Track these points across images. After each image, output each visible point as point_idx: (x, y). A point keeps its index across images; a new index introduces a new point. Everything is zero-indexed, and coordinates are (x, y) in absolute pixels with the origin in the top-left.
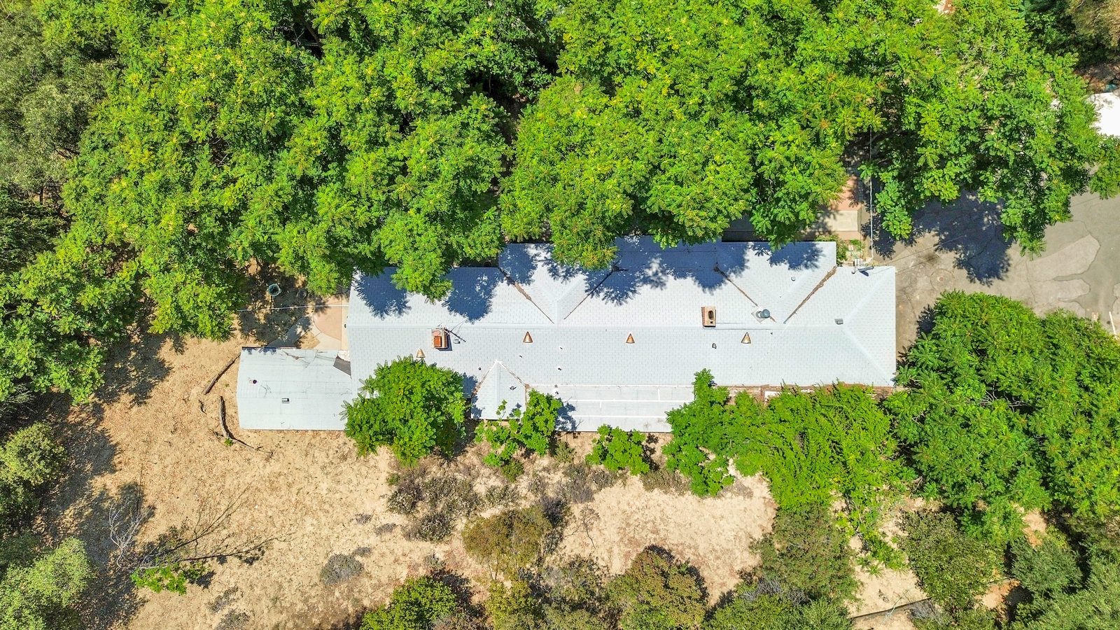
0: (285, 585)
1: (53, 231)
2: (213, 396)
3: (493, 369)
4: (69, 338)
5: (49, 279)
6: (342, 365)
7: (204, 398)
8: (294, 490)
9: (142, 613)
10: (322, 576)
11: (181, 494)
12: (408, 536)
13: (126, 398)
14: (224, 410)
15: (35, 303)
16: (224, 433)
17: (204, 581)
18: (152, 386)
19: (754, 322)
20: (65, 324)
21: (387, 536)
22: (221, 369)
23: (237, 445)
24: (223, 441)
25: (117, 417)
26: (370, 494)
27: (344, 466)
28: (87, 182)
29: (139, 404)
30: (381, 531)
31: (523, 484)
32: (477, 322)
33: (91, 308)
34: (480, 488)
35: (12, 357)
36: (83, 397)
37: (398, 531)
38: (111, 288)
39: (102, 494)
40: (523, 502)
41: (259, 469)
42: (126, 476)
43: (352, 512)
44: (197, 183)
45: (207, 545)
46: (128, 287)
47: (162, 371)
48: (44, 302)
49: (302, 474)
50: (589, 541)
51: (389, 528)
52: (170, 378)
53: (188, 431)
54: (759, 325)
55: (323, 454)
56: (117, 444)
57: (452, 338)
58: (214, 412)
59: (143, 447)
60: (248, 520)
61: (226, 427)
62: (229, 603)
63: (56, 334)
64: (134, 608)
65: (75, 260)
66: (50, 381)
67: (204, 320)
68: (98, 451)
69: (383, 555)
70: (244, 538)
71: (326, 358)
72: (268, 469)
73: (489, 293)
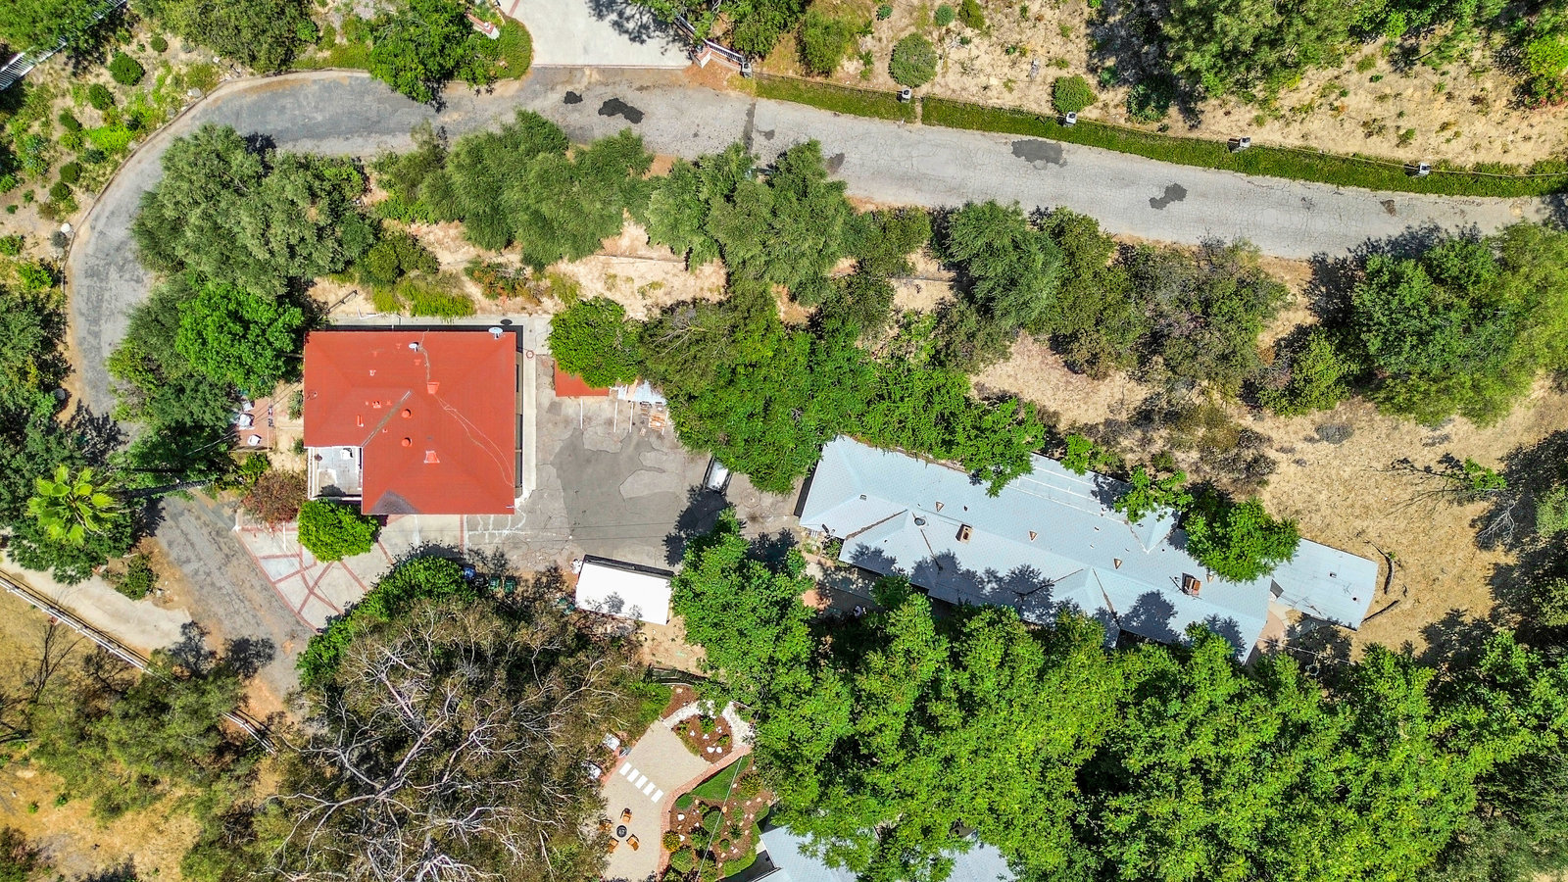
0: (1383, 436)
1: (1491, 778)
2: (1392, 596)
3: (1152, 547)
4: (1503, 687)
5: (1505, 740)
6: (1277, 590)
7: (1401, 597)
8: (1349, 501)
9: (1504, 452)
10: (1351, 434)
11: (1447, 529)
12: (1269, 439)
13: (1467, 619)
14: (1387, 583)
15: (1522, 724)
16: (1393, 564)
17: (1448, 459)
18: (1443, 622)
19: (930, 519)
20: (1503, 699)
21: (1285, 445)
22: (1378, 618)
23: (1385, 551)
24: (1396, 559)
25: (1481, 607)
26: (1286, 479)
27: (1300, 506)
28: (1452, 807)
29: (1457, 611)
30: (1291, 450)
31: (1157, 447)
32: (1155, 591)
33: (1477, 706)
34: (1195, 455)
35: (1553, 686)
36: (1504, 634)
37: (1276, 446)
38: (1457, 717)
39: (1510, 550)
40: (1164, 435)
41: (1373, 527)
42: (1486, 557)
43: (1307, 470)
44: (1367, 777)
45: (1437, 483)
46: (1442, 712)
47: (1430, 633)
48: (1514, 722)
49: (1338, 511)
50: (1125, 392)
51: (1282, 450)
52: (1423, 624)
53: (1424, 576)
54: (926, 514)
55: (1313, 521)
56: (1488, 584)
57: (1180, 585)
58: (1396, 583)
59: (1466, 576)
60: (1397, 492)
61: (1390, 568)
62: (1433, 437)
63: (1512, 693)
64: (1510, 457)
65: (1480, 748)
66: (1527, 657)
67: (1388, 666)
68: (1504, 584)
69: (1296, 433)
70: (1404, 480)
71: (1288, 599)
72: (1365, 524)
73: (1135, 610)
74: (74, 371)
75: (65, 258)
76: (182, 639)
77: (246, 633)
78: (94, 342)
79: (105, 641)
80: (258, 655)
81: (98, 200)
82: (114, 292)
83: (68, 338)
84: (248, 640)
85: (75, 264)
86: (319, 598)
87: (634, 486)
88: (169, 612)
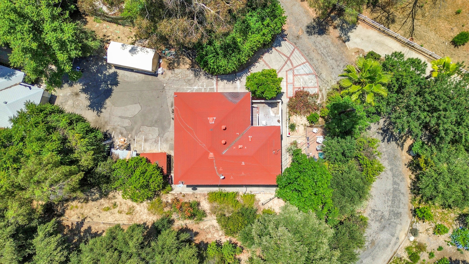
74: (405, 165)
75: (412, 223)
76: (349, 34)
77: (320, 38)
78: (396, 179)
79: (386, 31)
80: (314, 28)
81: (395, 253)
82: (386, 205)
83: (409, 181)
84: (319, 35)
85: (407, 220)
86: (285, 55)
87: (134, 110)
88: (357, 47)
